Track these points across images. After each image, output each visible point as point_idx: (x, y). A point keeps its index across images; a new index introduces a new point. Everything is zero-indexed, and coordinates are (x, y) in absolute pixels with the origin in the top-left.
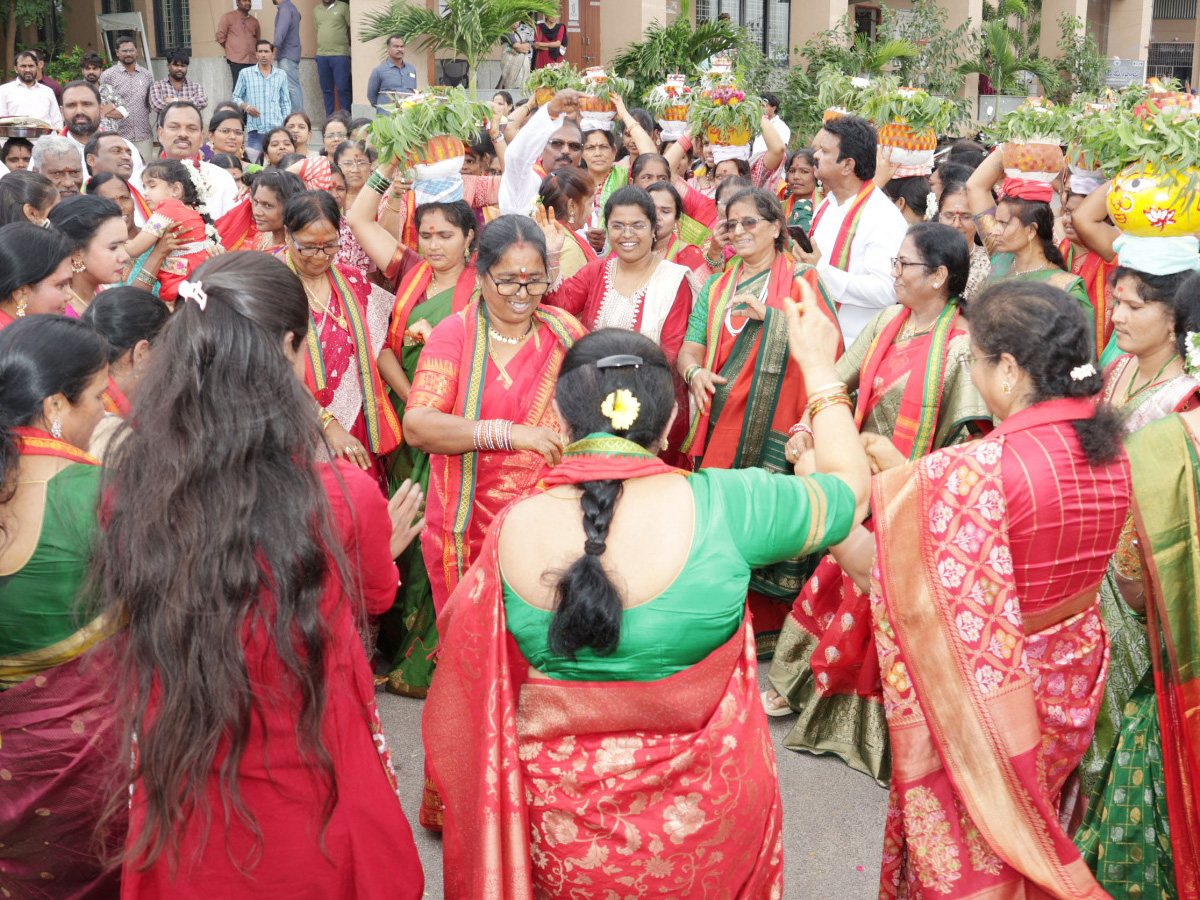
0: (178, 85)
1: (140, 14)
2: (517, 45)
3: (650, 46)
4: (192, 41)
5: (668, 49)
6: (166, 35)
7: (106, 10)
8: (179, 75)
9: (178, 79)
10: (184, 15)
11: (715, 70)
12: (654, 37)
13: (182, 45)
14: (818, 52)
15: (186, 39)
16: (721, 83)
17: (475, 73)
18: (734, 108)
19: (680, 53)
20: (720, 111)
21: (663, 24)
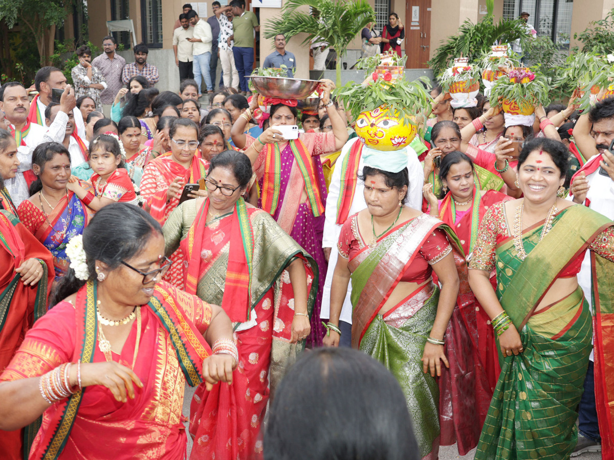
0: (141, 67)
1: (132, 21)
2: (371, 39)
3: (463, 38)
4: (163, 38)
5: (476, 40)
6: (149, 35)
7: (114, 18)
8: (141, 61)
9: (141, 64)
10: (159, 22)
11: (495, 54)
12: (466, 31)
13: (158, 41)
14: (591, 37)
15: (160, 36)
16: (499, 65)
17: (340, 59)
18: (525, 86)
19: (485, 42)
20: (514, 88)
21: (475, 22)
